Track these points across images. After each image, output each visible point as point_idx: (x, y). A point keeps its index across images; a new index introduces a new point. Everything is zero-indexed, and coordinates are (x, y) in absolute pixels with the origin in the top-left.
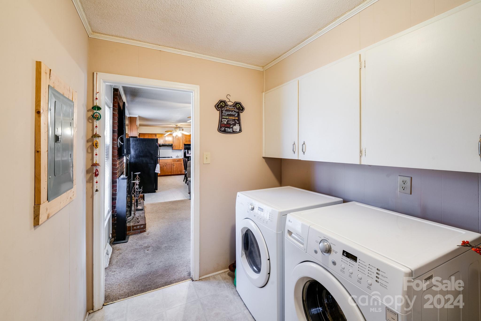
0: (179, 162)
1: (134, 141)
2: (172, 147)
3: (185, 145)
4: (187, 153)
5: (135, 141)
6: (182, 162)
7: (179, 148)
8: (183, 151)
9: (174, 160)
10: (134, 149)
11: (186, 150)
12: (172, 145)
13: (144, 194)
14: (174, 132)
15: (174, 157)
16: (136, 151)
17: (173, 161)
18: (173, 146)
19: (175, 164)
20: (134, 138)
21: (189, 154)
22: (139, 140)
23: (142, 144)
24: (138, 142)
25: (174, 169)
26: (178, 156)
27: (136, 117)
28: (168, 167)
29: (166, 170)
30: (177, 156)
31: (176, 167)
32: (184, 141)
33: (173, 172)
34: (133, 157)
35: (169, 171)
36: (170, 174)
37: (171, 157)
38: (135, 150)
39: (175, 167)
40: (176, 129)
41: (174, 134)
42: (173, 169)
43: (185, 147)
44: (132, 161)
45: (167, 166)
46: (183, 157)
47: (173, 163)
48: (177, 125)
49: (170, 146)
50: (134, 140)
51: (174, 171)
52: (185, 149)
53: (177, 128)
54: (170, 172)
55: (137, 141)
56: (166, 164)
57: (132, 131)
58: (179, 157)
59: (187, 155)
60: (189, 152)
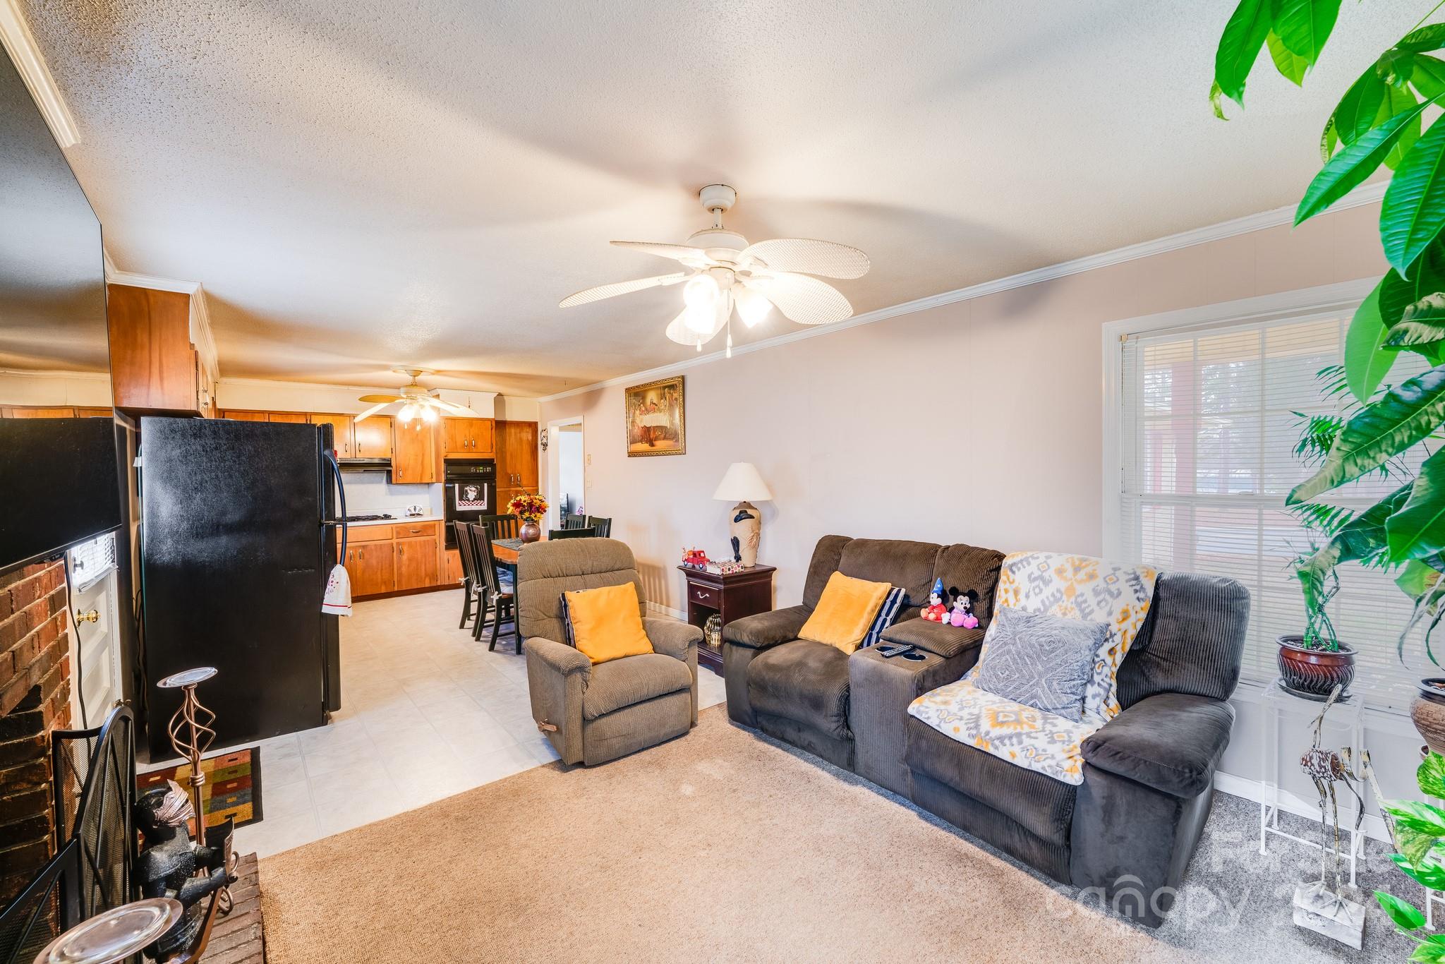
0: (428, 538)
1: (178, 436)
2: (389, 472)
3: (448, 462)
4: (461, 499)
5: (183, 435)
6: (436, 537)
7: (421, 479)
8: (439, 488)
9: (403, 531)
10: (176, 487)
11: (454, 483)
12: (390, 465)
13: (258, 749)
14: (404, 404)
15: (401, 517)
16: (190, 498)
17: (398, 533)
18: (393, 469)
19: (405, 548)
20: (172, 420)
21: (468, 500)
22: (207, 432)
23: (229, 455)
24: (203, 442)
25: (404, 569)
26: (417, 512)
27: (188, 296)
28: (374, 562)
29: (364, 572)
30: (412, 509)
31: (410, 560)
32: (442, 446)
33: (399, 582)
34: (173, 534)
35: (379, 580)
36: (383, 592)
37: (387, 517)
38: (184, 490)
39: (405, 557)
40: (415, 389)
41: (405, 415)
42: (399, 569)
43: (447, 474)
44: (166, 558)
45: (366, 556)
46: (439, 515)
47: (395, 541)
48: (417, 373)
49: (383, 468)
50: (173, 431)
51: (400, 575)
52: (448, 481)
53: (415, 386)
54: (385, 583)
55: (195, 436)
56: (364, 547)
57: (161, 379)
58: (421, 512)
59: (461, 507)
60: (466, 491)
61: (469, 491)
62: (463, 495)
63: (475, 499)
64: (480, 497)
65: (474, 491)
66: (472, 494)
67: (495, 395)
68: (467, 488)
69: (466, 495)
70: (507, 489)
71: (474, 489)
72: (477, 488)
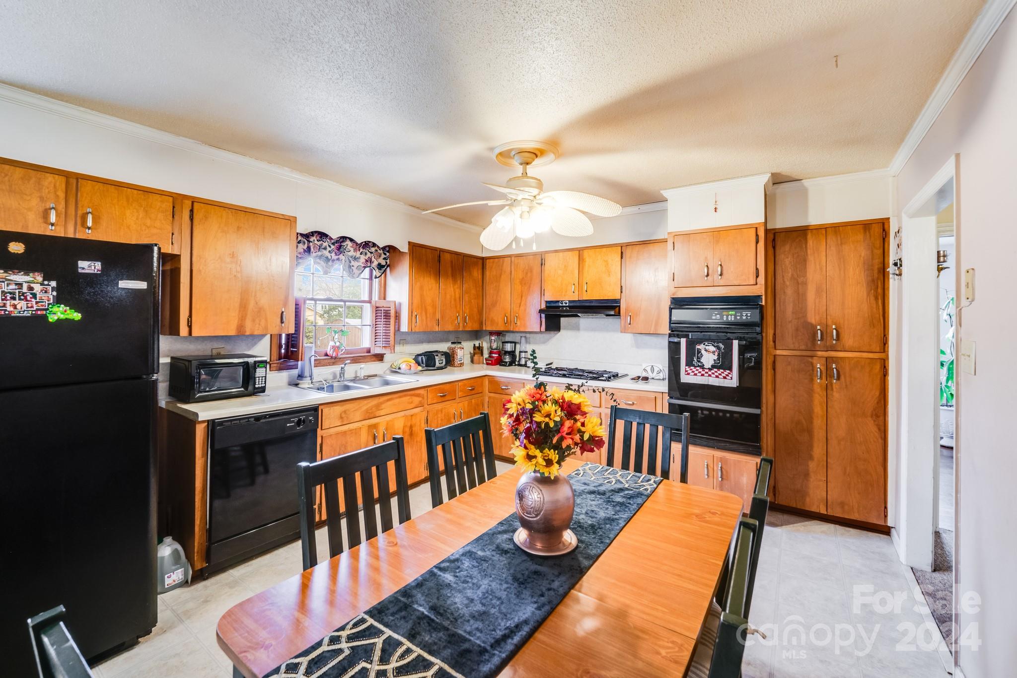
4: (689, 363)
11: (679, 337)
21: (702, 367)
43: (672, 322)
59: (688, 377)
60: (699, 351)
61: (703, 352)
62: (693, 357)
63: (713, 367)
64: (723, 363)
65: (714, 352)
66: (709, 355)
67: (766, 178)
68: (701, 347)
69: (699, 358)
70: (809, 353)
71: (712, 348)
72: (718, 348)
